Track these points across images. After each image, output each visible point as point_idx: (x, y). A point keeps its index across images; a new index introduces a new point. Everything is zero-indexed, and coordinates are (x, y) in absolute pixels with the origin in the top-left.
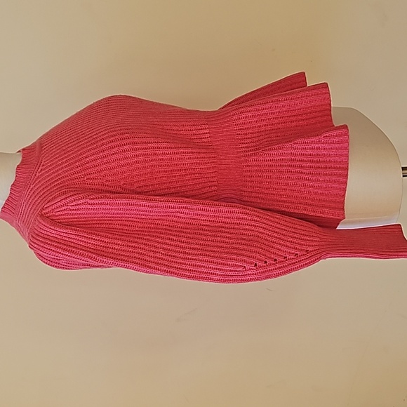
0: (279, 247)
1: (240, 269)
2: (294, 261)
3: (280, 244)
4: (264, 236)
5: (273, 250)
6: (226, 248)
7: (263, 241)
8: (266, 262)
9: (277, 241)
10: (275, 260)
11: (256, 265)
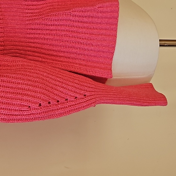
0: (62, 89)
1: (25, 108)
2: (73, 103)
3: (63, 87)
4: (48, 79)
5: (56, 92)
6: (12, 88)
7: (48, 83)
8: (49, 103)
9: (60, 84)
10: (58, 101)
11: (40, 105)
